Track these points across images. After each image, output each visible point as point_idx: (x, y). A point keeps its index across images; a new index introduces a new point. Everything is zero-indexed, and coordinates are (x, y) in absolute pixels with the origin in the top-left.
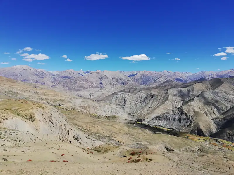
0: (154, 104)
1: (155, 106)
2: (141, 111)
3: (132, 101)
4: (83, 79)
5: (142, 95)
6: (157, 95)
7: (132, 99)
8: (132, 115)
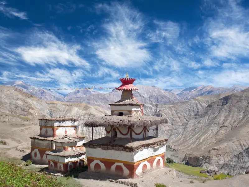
0: (233, 117)
1: (235, 122)
2: (198, 138)
3: (174, 119)
4: (101, 97)
5: (199, 106)
6: (237, 96)
7: (175, 114)
8: (174, 150)
